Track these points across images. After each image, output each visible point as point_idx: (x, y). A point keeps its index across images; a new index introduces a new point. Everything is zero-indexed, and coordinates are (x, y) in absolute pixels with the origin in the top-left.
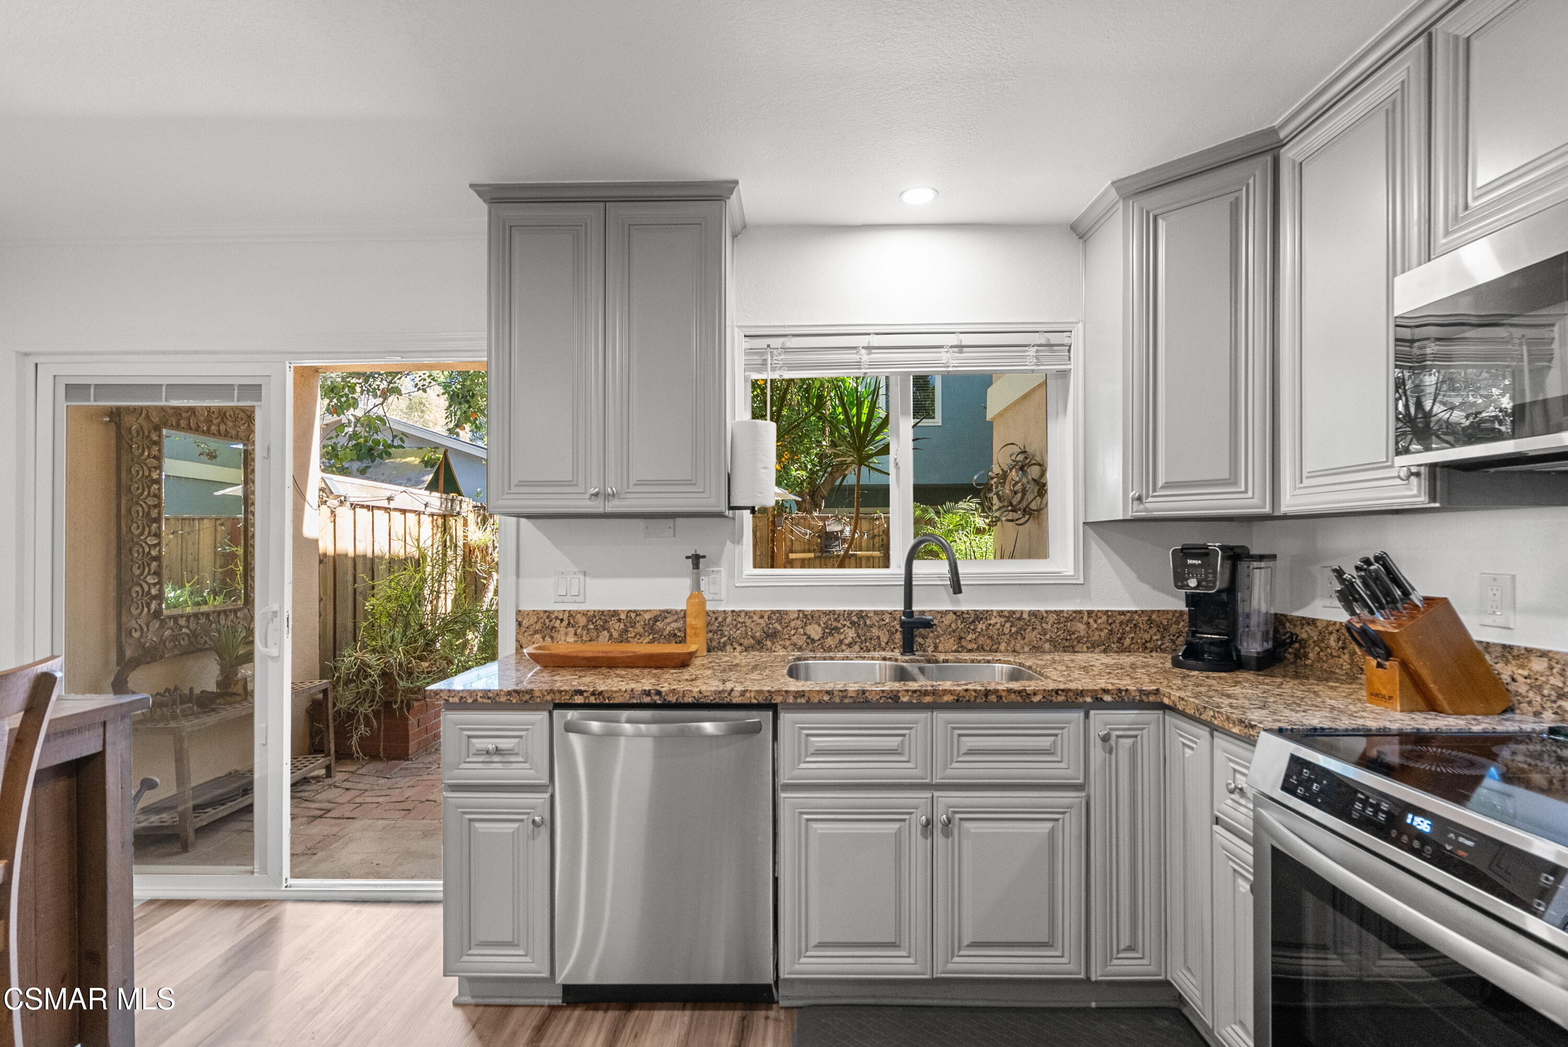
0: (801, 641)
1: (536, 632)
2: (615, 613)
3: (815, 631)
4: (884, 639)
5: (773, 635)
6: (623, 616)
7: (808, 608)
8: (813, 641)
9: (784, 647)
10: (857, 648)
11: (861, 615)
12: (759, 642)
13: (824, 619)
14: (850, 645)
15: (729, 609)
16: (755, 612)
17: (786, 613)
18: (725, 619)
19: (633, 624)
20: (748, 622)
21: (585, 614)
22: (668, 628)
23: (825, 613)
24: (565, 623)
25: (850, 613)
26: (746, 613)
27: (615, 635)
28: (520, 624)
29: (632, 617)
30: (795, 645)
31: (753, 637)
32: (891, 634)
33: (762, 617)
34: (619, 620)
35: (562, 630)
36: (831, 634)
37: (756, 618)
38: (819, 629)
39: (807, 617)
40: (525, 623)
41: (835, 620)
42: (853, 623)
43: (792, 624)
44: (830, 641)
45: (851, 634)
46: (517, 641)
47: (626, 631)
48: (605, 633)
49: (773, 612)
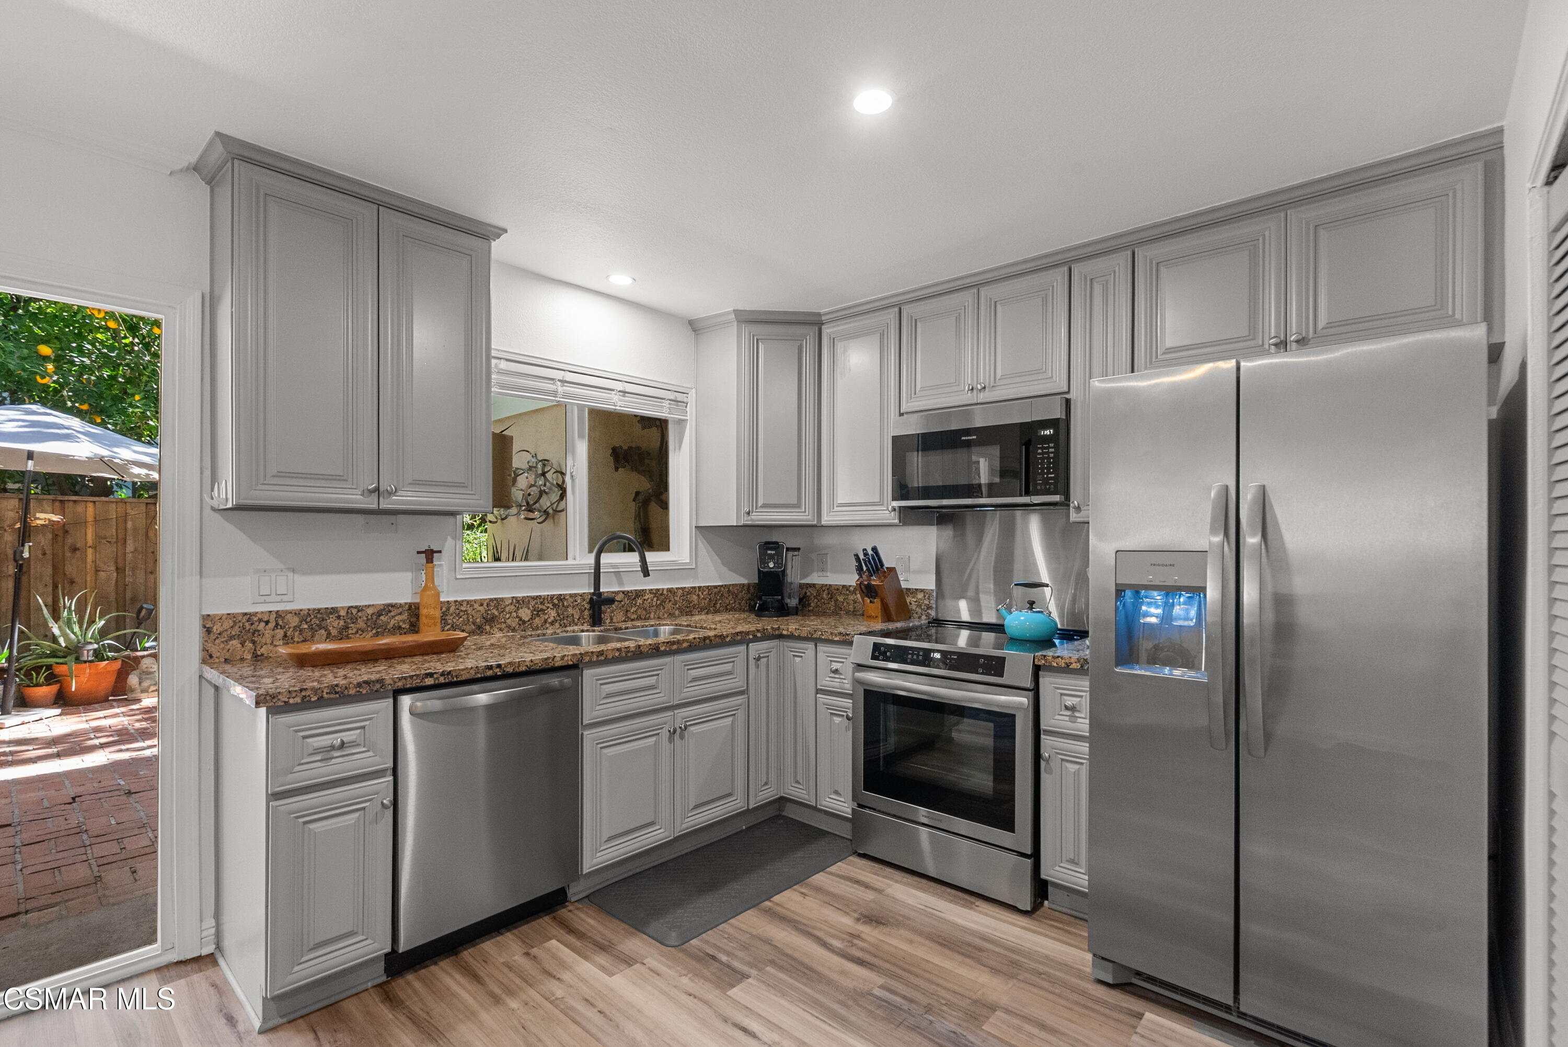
0: (514, 623)
1: (232, 638)
2: (334, 611)
3: (525, 614)
4: (576, 616)
5: (491, 620)
6: (343, 613)
7: (520, 594)
8: (524, 622)
9: (501, 630)
10: (557, 625)
11: (561, 598)
12: (479, 627)
13: (533, 603)
14: (552, 623)
15: (451, 599)
16: (475, 601)
17: (502, 599)
18: (448, 609)
19: (354, 620)
20: (470, 610)
21: (297, 613)
22: (393, 622)
23: (534, 598)
24: (271, 625)
25: (552, 597)
26: (468, 602)
27: (334, 632)
28: (209, 631)
29: (354, 613)
30: (509, 627)
31: (474, 623)
32: (582, 611)
33: (482, 605)
34: (339, 617)
35: (268, 634)
36: (538, 615)
37: (476, 606)
38: (529, 612)
39: (519, 602)
40: (217, 629)
41: (541, 603)
42: (554, 605)
43: (507, 609)
44: (537, 621)
45: (553, 613)
46: (205, 650)
47: (346, 628)
48: (323, 631)
49: (491, 600)
